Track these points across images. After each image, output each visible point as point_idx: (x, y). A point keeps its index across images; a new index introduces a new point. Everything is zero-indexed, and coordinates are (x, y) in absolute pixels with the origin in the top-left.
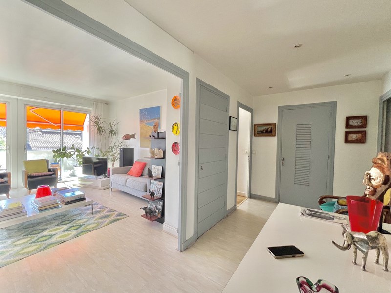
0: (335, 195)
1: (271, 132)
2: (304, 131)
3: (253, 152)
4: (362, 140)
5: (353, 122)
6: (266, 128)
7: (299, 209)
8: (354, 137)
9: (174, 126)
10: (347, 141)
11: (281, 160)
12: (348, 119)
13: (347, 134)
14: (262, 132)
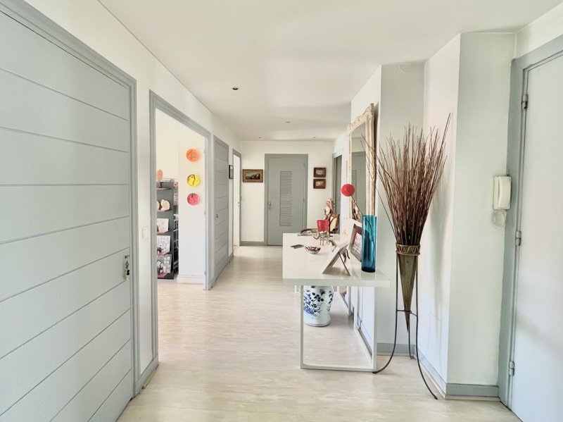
0: (308, 228)
1: (259, 178)
2: (286, 177)
3: (243, 198)
4: (323, 187)
5: (319, 172)
6: (255, 173)
7: (296, 234)
8: (319, 183)
9: (190, 178)
10: (315, 187)
11: (268, 206)
12: (315, 169)
13: (315, 181)
14: (251, 178)
